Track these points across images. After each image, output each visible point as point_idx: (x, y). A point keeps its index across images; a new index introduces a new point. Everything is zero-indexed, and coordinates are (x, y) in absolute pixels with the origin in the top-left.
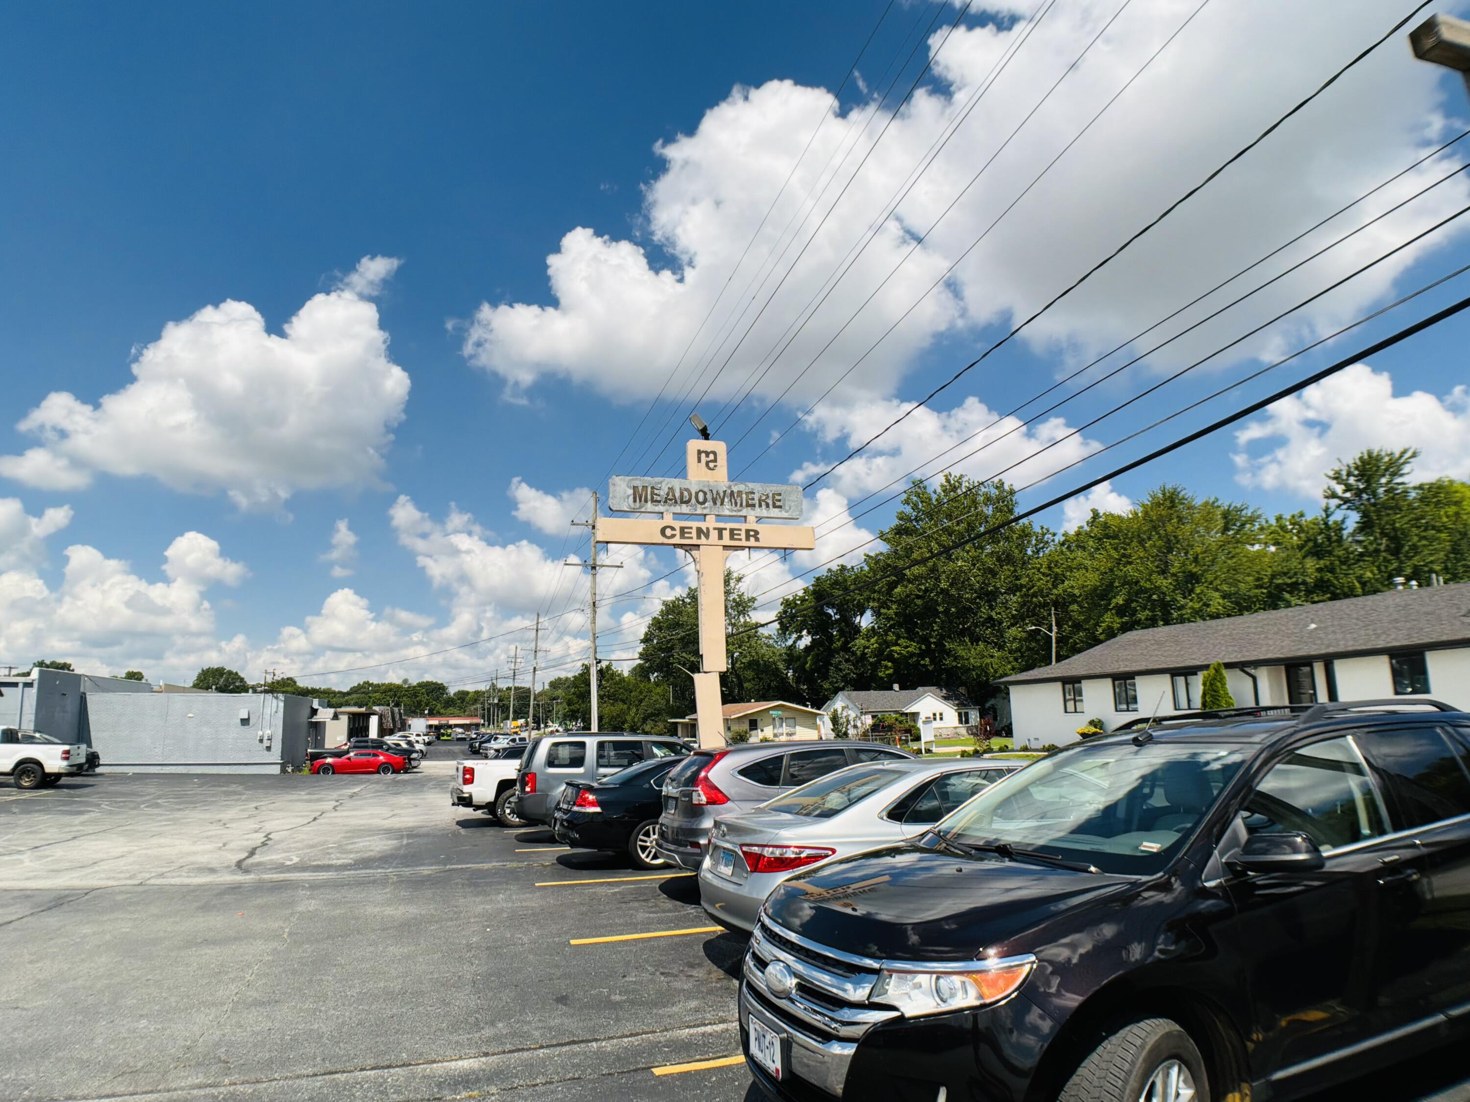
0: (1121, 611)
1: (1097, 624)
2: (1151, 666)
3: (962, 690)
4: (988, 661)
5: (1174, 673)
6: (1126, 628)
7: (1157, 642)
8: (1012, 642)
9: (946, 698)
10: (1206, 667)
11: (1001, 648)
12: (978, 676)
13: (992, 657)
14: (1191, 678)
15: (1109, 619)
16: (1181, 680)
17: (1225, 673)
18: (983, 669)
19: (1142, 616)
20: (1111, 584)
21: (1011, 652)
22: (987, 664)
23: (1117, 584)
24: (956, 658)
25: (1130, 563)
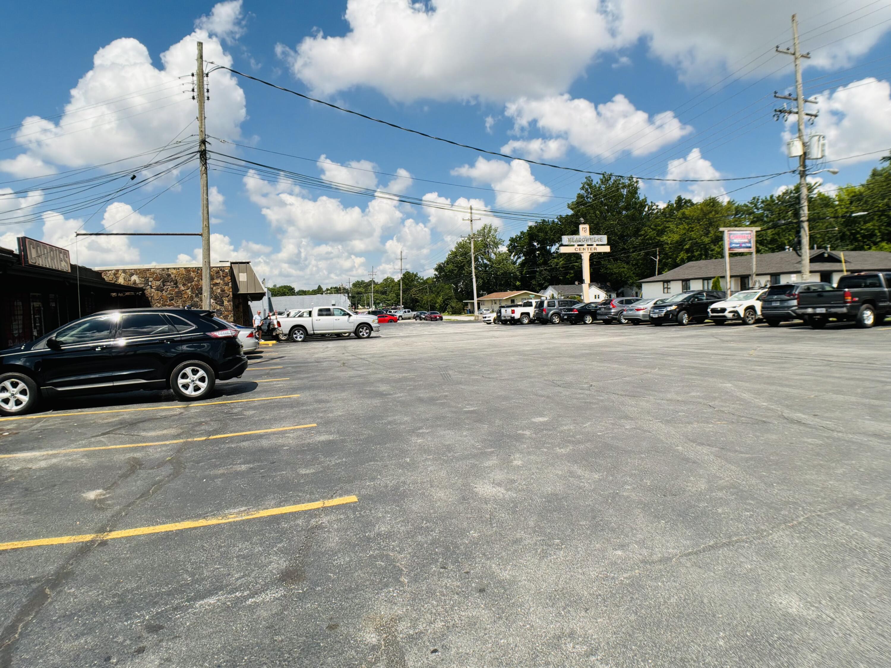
0: (687, 251)
1: (677, 257)
2: (696, 277)
3: (608, 284)
4: (623, 270)
5: (704, 279)
6: (690, 259)
7: (700, 268)
8: (633, 261)
9: (601, 288)
10: (714, 277)
11: (628, 263)
12: (617, 277)
13: (624, 268)
14: (709, 281)
15: (683, 255)
16: (706, 282)
17: (720, 279)
18: (620, 274)
19: (696, 254)
20: (684, 240)
21: (633, 265)
22: (622, 271)
23: (686, 240)
24: (606, 269)
25: (693, 231)
